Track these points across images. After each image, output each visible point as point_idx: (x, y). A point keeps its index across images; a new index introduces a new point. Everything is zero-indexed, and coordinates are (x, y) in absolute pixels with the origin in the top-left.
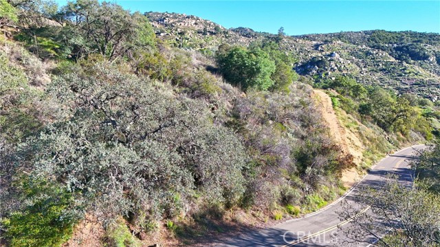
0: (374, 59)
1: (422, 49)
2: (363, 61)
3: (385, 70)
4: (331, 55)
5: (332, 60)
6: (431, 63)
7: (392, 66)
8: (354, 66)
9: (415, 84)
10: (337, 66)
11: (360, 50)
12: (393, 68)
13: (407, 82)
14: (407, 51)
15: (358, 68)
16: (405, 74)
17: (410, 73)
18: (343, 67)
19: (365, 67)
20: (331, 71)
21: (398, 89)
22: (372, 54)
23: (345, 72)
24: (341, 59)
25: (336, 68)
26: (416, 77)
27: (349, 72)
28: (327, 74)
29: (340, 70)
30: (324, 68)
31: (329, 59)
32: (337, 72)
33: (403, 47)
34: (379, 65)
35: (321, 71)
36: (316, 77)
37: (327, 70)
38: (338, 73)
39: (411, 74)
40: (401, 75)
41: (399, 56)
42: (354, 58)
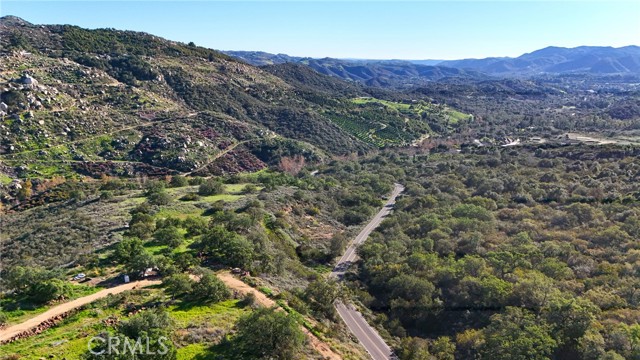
0: (90, 83)
1: (146, 64)
2: (76, 88)
3: (112, 100)
4: (23, 80)
5: (29, 90)
6: (160, 83)
7: (120, 94)
8: (66, 97)
9: (158, 120)
10: (39, 100)
11: (65, 68)
12: (122, 96)
13: (146, 117)
14: (129, 68)
15: (74, 100)
16: (140, 104)
17: (145, 102)
18: (49, 100)
19: (82, 97)
20: (31, 108)
21: (140, 129)
22: (86, 75)
23: (57, 110)
24: (43, 87)
25: (39, 103)
26: (153, 108)
27: (63, 109)
28: (27, 116)
29: (47, 107)
30: (20, 106)
31: (22, 88)
32: (43, 110)
33: (121, 60)
34: (101, 93)
35: (15, 111)
36: (8, 122)
37: (24, 108)
38: (46, 111)
39: (147, 104)
40: (135, 108)
41: (120, 74)
42: (59, 82)
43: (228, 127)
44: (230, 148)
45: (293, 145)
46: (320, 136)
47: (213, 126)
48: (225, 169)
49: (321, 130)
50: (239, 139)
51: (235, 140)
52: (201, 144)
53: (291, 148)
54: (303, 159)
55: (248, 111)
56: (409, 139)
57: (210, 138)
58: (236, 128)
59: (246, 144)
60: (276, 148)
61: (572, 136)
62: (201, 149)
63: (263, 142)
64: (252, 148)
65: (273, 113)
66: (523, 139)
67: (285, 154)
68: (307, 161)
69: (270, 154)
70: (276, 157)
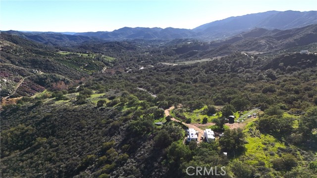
43: (13, 70)
44: (22, 81)
45: (54, 76)
46: (60, 71)
47: (4, 70)
48: (27, 92)
49: (60, 68)
50: (24, 76)
51: (21, 77)
52: (5, 81)
53: (54, 78)
54: (63, 82)
55: (11, 61)
56: (100, 70)
57: (7, 77)
58: (19, 70)
59: (29, 78)
60: (46, 79)
61: (163, 64)
62: (7, 83)
63: (38, 76)
64: (33, 80)
65: (28, 62)
66: (144, 67)
67: (52, 82)
68: (66, 84)
69: (45, 82)
70: (48, 83)
